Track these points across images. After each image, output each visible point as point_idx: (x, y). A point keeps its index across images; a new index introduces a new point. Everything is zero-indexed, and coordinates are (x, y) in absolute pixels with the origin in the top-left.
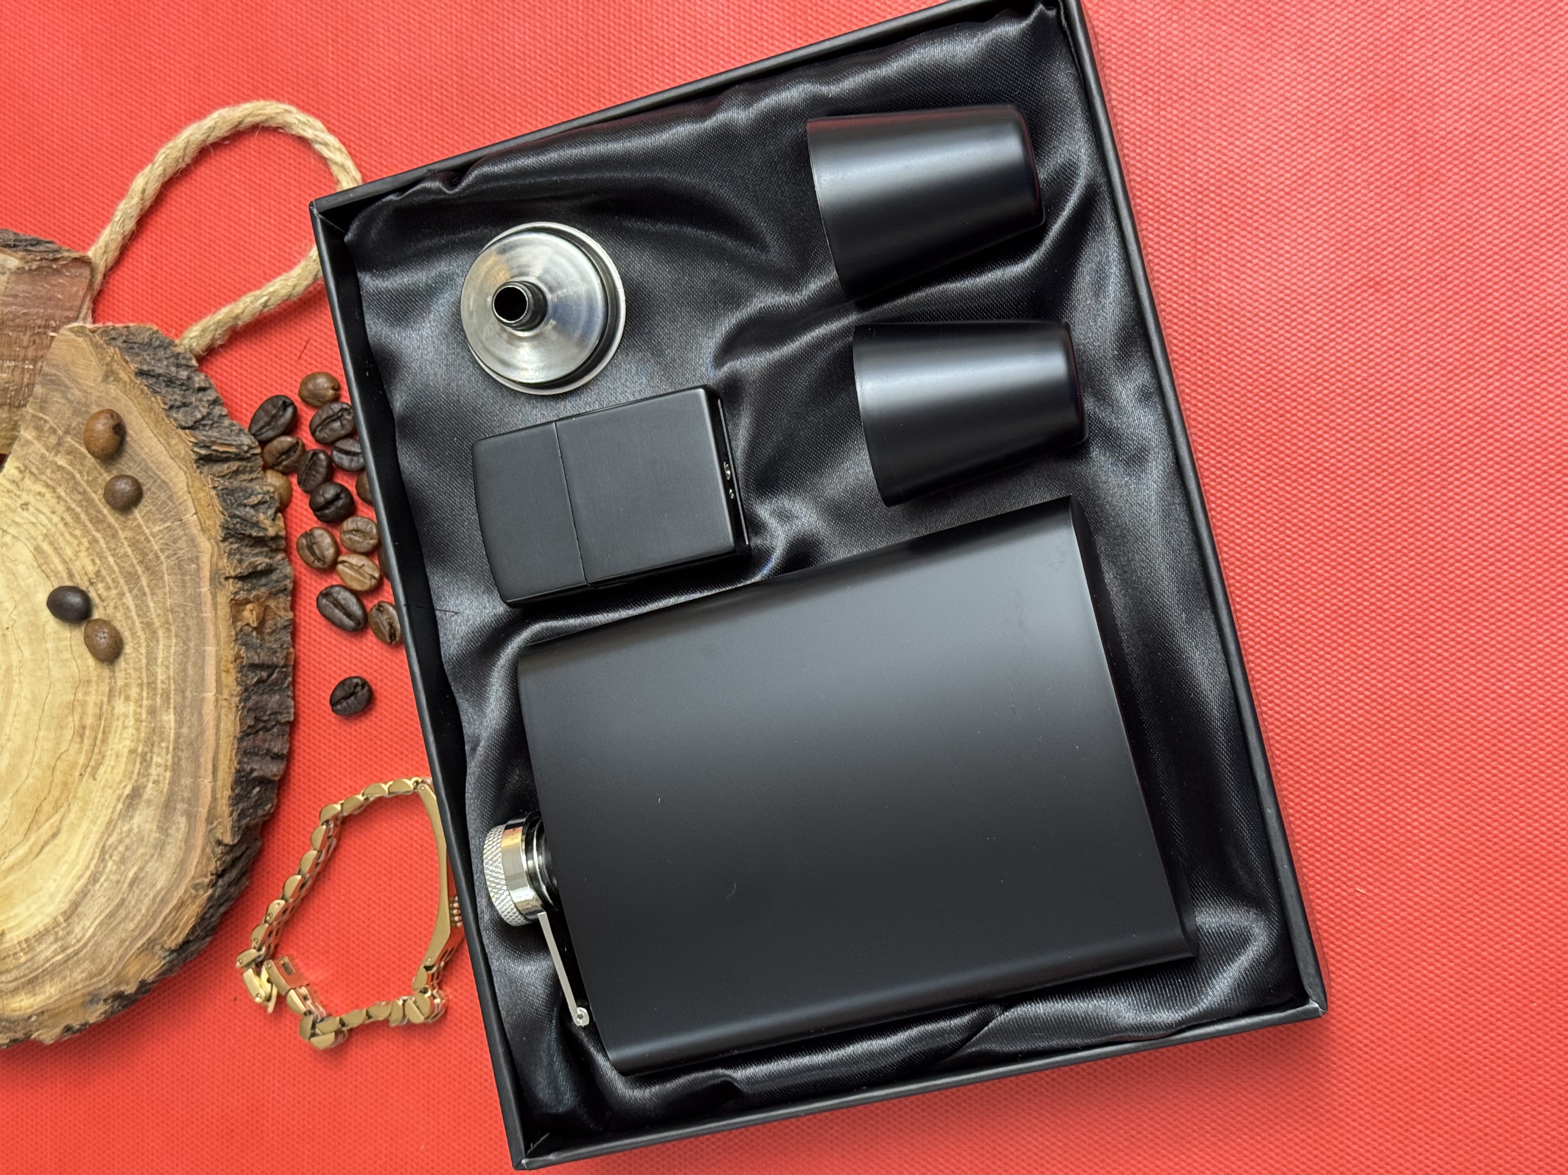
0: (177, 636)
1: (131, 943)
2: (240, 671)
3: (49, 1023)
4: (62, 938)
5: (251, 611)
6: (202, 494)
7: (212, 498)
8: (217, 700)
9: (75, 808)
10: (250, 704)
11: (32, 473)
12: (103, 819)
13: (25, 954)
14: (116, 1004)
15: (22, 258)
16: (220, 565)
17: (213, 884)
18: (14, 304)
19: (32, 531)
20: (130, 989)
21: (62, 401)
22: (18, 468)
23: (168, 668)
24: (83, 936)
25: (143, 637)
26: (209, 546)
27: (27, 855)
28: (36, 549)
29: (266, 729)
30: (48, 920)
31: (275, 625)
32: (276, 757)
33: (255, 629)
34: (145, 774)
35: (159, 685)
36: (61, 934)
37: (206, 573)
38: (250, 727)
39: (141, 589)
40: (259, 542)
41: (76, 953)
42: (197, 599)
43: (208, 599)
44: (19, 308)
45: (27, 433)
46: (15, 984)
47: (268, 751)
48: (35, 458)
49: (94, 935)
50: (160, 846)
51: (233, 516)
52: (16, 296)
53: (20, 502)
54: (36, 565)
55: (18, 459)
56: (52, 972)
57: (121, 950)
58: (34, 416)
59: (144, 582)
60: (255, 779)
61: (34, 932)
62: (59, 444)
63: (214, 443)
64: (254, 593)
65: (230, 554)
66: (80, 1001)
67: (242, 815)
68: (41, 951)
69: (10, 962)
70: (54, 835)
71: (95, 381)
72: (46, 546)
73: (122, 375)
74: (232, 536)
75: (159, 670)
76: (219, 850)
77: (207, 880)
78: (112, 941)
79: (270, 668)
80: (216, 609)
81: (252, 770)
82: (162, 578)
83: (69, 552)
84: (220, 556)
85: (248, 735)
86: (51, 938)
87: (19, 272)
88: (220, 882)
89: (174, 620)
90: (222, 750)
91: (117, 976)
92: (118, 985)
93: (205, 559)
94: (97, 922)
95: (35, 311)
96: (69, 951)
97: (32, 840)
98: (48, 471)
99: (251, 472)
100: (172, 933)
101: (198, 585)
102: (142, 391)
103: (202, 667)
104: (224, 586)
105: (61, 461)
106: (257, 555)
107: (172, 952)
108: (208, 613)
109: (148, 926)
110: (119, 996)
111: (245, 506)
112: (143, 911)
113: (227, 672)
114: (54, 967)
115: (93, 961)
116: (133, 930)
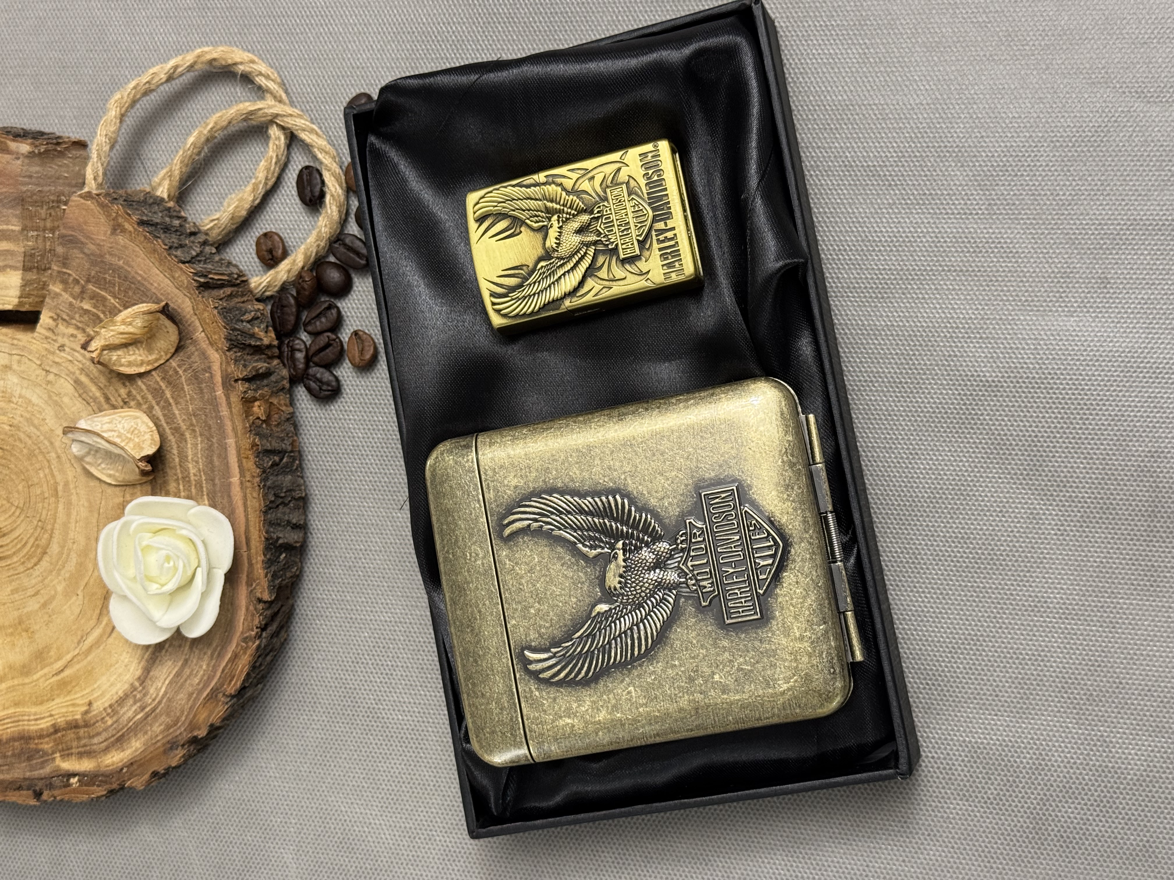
0: (201, 435)
1: (198, 695)
2: (257, 457)
3: (138, 772)
4: (140, 700)
5: (259, 407)
6: (206, 314)
7: (214, 316)
8: (241, 483)
10: (269, 483)
11: (64, 320)
13: (111, 717)
14: (192, 748)
15: (32, 144)
16: (229, 370)
17: (259, 636)
18: (29, 184)
19: (70, 368)
20: (202, 733)
21: (81, 256)
22: (51, 317)
23: (197, 462)
24: (157, 695)
25: (173, 440)
26: (217, 356)
27: (102, 635)
28: (75, 382)
29: (285, 505)
30: (126, 686)
31: (280, 418)
32: (296, 527)
33: (264, 421)
35: (192, 478)
36: (138, 696)
37: (218, 379)
38: (271, 502)
39: (167, 401)
40: (258, 350)
41: (153, 710)
42: (213, 402)
43: (223, 400)
44: (34, 187)
45: (56, 288)
46: (105, 744)
47: (289, 522)
48: (64, 307)
49: (166, 693)
51: (234, 330)
52: (30, 177)
53: (57, 345)
54: (76, 395)
55: (50, 310)
56: (135, 729)
57: (190, 703)
58: (59, 272)
59: (168, 394)
60: (281, 545)
61: (115, 698)
62: (82, 292)
63: (210, 273)
64: (260, 392)
65: (236, 361)
66: (162, 749)
67: (275, 576)
68: (124, 713)
69: (100, 726)
71: (105, 234)
72: (83, 379)
73: (127, 226)
74: (236, 346)
75: (190, 466)
76: (260, 606)
77: (253, 633)
78: (181, 696)
79: (281, 453)
80: (230, 408)
81: (278, 538)
82: (183, 389)
84: (228, 363)
85: (270, 508)
86: (131, 701)
87: (31, 155)
88: (264, 634)
89: (197, 422)
90: (251, 524)
91: (190, 724)
92: (191, 732)
93: (216, 368)
94: (167, 682)
95: (46, 189)
96: (147, 709)
97: (104, 623)
98: (77, 316)
99: (243, 295)
100: (231, 681)
101: (213, 390)
102: (145, 237)
103: (226, 457)
104: (234, 387)
105: (86, 306)
106: (257, 361)
107: (232, 697)
108: (224, 412)
109: (210, 679)
110: (194, 741)
111: (242, 321)
112: (204, 667)
113: (247, 458)
114: (136, 724)
115: (168, 715)
116: (198, 684)
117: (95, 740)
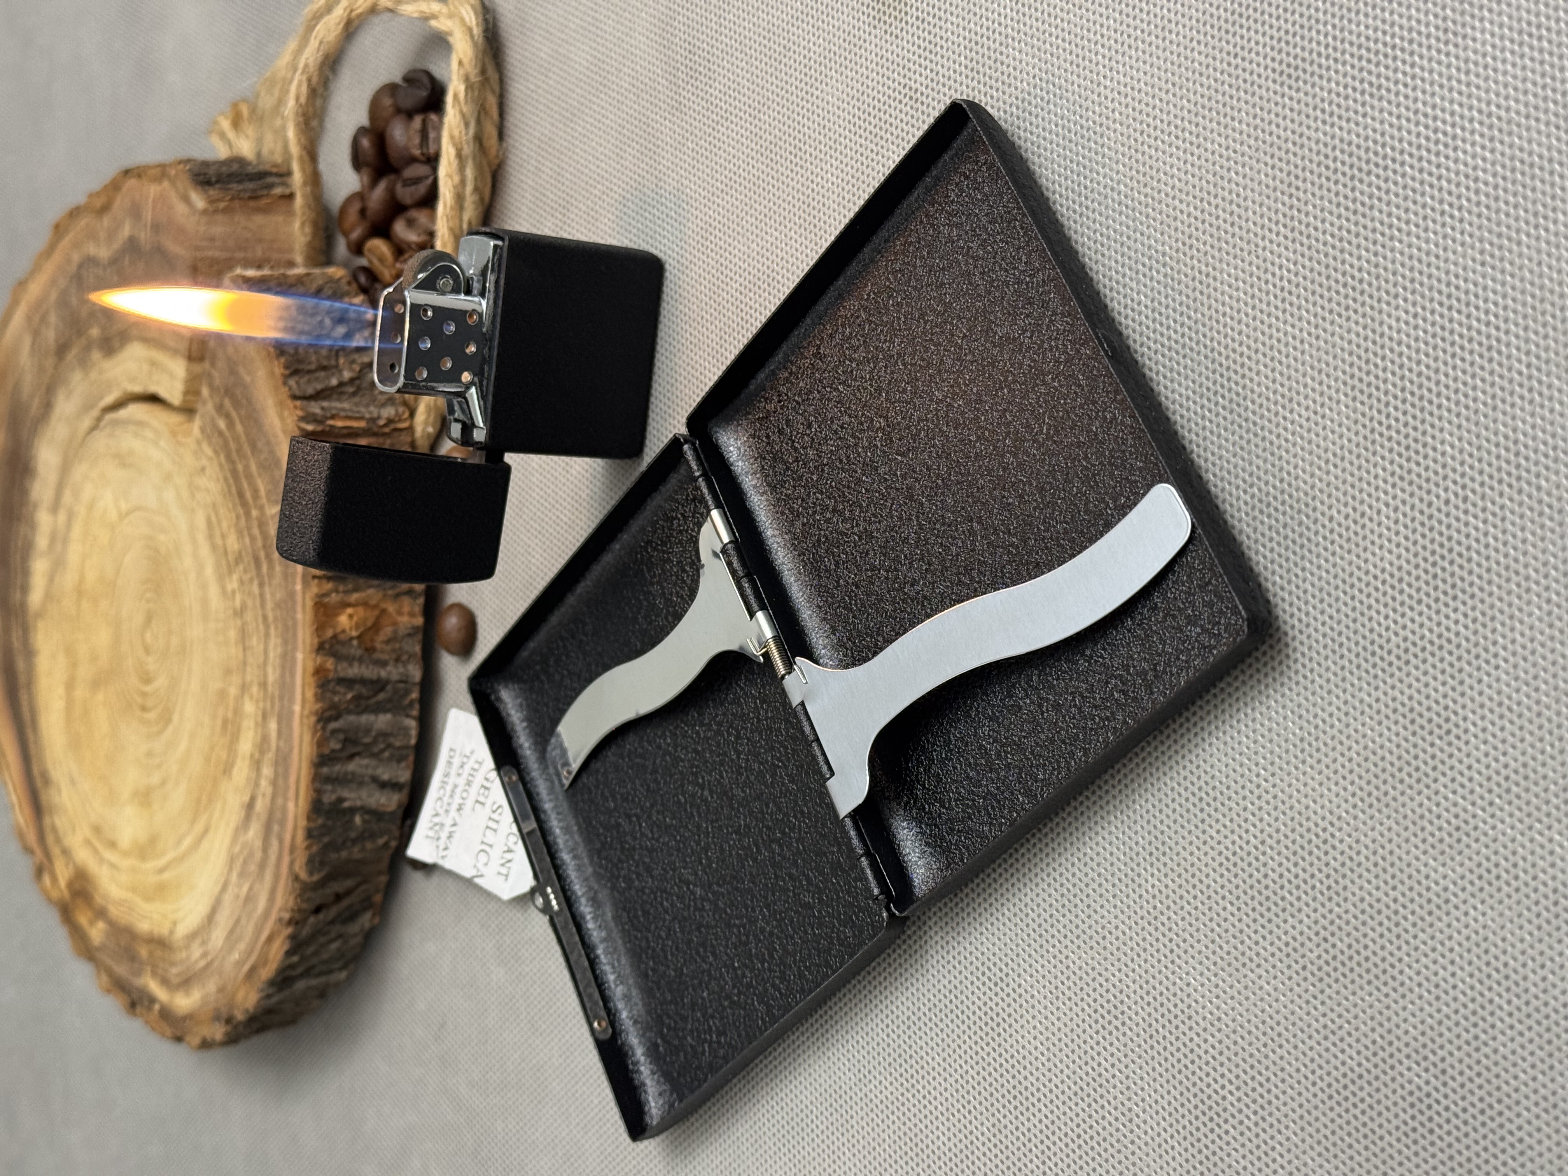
0: (281, 635)
1: (241, 965)
2: (322, 686)
3: (194, 1028)
4: (204, 944)
5: (351, 616)
8: (302, 716)
9: (219, 806)
10: (335, 725)
11: (207, 436)
12: (233, 825)
13: (185, 950)
17: (297, 922)
20: (239, 1016)
22: (199, 424)
23: (274, 670)
24: (217, 945)
25: (262, 631)
27: (191, 845)
28: (208, 518)
29: (371, 754)
30: (199, 920)
31: (395, 632)
32: (391, 786)
33: (353, 638)
34: (257, 785)
35: (270, 688)
36: (204, 938)
38: (333, 751)
39: (262, 577)
41: (212, 961)
42: (293, 597)
43: (299, 598)
45: (205, 391)
46: (178, 980)
47: (371, 779)
48: (209, 419)
49: (222, 948)
50: (262, 866)
52: (212, 239)
53: (201, 465)
56: (198, 977)
57: (236, 971)
58: (209, 372)
59: (264, 569)
60: (349, 809)
61: (191, 928)
62: (221, 406)
63: (336, 416)
64: (355, 597)
66: (211, 1014)
67: (331, 848)
68: (194, 952)
69: (177, 956)
70: (206, 831)
72: (212, 517)
75: (270, 671)
76: (298, 886)
77: (287, 916)
78: (230, 959)
79: (377, 684)
80: (304, 612)
82: (274, 568)
83: (225, 525)
85: (332, 760)
86: (198, 941)
87: (207, 212)
89: (280, 617)
90: (303, 773)
91: (232, 998)
92: (232, 1008)
94: (223, 935)
96: (209, 958)
97: (195, 830)
98: (215, 435)
100: (266, 965)
101: (294, 581)
103: (294, 676)
105: (222, 425)
107: (266, 985)
108: (300, 614)
109: (251, 952)
112: (250, 934)
113: (309, 685)
115: (220, 975)
117: (174, 970)
